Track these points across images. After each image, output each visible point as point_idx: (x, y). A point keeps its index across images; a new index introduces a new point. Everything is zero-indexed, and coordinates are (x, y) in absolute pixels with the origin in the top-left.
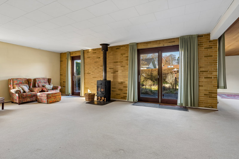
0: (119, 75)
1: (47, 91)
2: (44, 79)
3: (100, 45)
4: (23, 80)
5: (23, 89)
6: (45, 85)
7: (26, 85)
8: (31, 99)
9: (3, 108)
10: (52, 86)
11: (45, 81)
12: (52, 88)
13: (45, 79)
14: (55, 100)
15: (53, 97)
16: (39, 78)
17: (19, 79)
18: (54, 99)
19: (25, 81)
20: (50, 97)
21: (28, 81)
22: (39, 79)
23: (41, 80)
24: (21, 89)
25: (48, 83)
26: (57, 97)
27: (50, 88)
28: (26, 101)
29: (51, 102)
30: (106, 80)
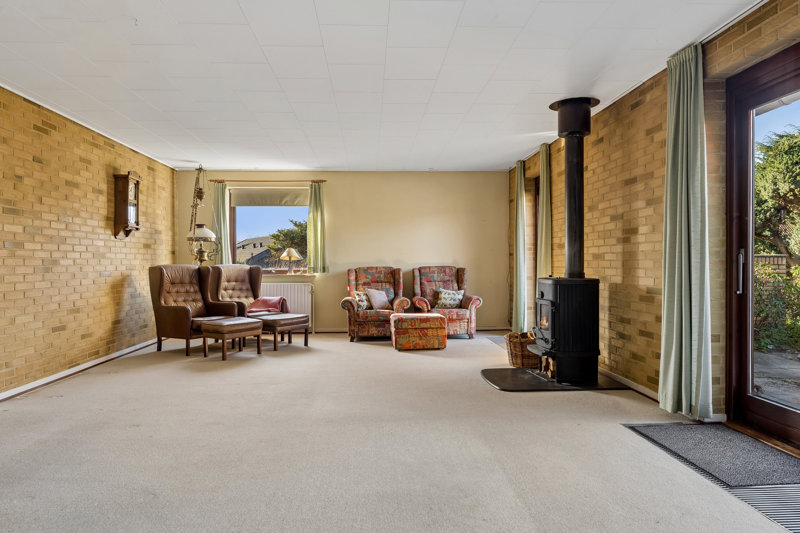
0: (642, 247)
1: (429, 311)
2: (442, 269)
3: (552, 107)
4: (380, 272)
5: (369, 300)
6: (441, 289)
7: (388, 286)
8: (380, 329)
9: (306, 344)
10: (461, 297)
11: (447, 278)
12: (457, 302)
13: (447, 270)
14: (421, 343)
15: (414, 331)
16: (430, 268)
17: (372, 268)
18: (421, 338)
19: (385, 277)
20: (406, 331)
21: (392, 277)
22: (428, 270)
23: (434, 272)
24: (364, 298)
25: (456, 285)
26: (430, 332)
27: (452, 302)
28: (365, 334)
29: (407, 346)
30: (582, 274)
